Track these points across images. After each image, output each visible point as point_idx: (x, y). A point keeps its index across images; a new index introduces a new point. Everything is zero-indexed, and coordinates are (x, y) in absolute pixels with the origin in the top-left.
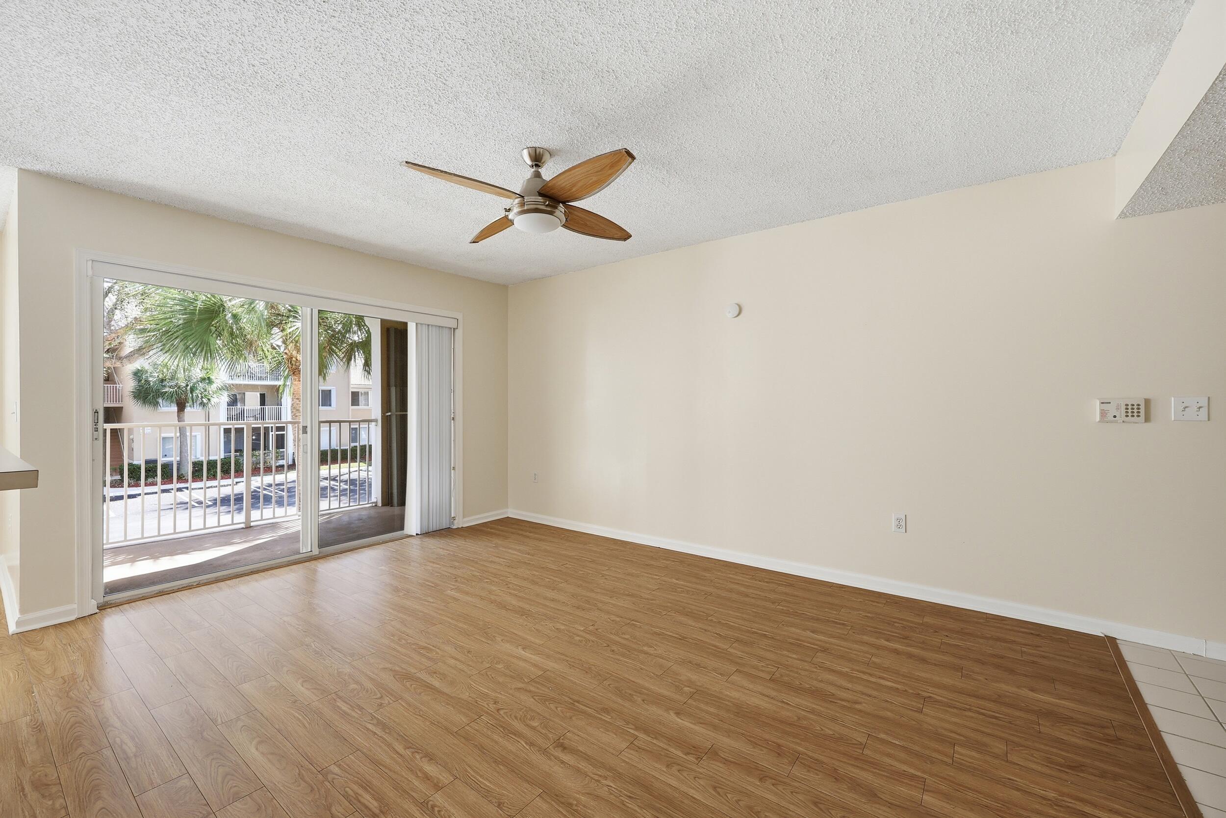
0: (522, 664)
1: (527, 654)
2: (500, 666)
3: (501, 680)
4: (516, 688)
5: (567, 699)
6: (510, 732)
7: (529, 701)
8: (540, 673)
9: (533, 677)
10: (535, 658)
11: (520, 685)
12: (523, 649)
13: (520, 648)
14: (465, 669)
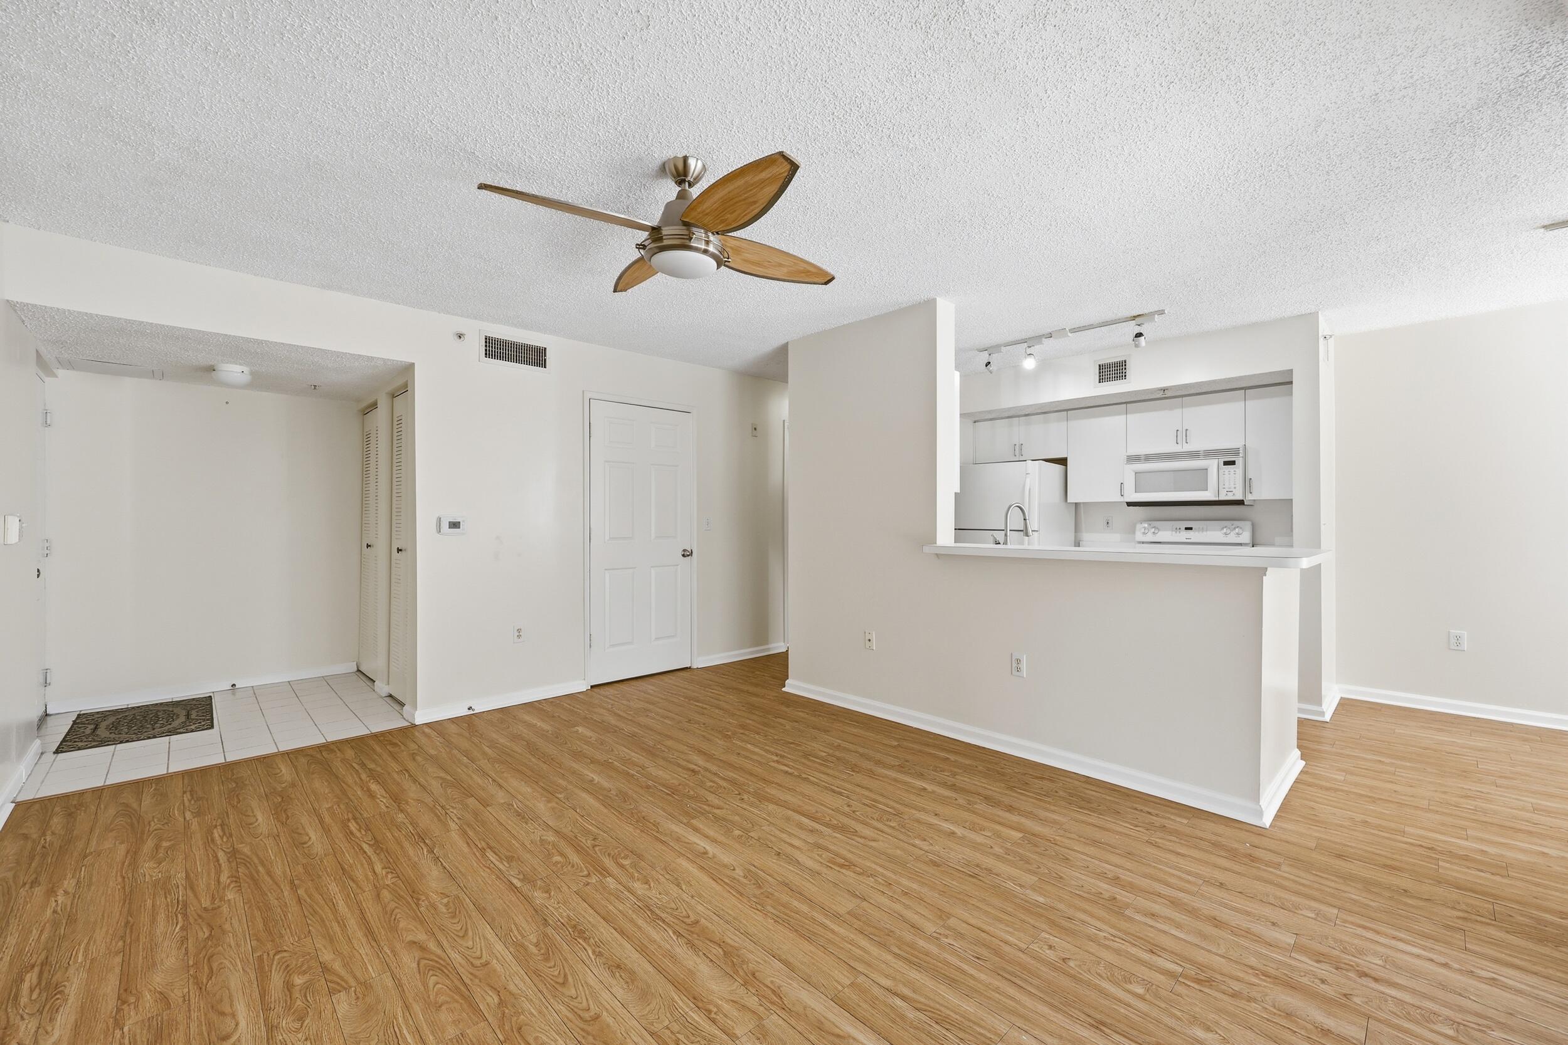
0: (711, 833)
1: (702, 844)
2: (737, 833)
3: (737, 818)
4: (721, 809)
5: (676, 797)
6: (732, 782)
7: (711, 798)
8: (694, 822)
9: (703, 818)
10: (694, 838)
11: (717, 811)
12: (706, 853)
13: (710, 855)
14: (778, 832)
